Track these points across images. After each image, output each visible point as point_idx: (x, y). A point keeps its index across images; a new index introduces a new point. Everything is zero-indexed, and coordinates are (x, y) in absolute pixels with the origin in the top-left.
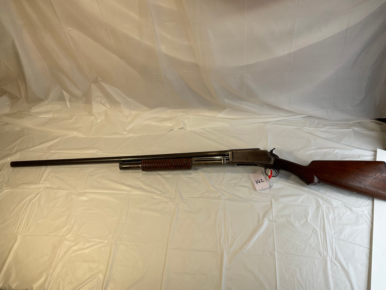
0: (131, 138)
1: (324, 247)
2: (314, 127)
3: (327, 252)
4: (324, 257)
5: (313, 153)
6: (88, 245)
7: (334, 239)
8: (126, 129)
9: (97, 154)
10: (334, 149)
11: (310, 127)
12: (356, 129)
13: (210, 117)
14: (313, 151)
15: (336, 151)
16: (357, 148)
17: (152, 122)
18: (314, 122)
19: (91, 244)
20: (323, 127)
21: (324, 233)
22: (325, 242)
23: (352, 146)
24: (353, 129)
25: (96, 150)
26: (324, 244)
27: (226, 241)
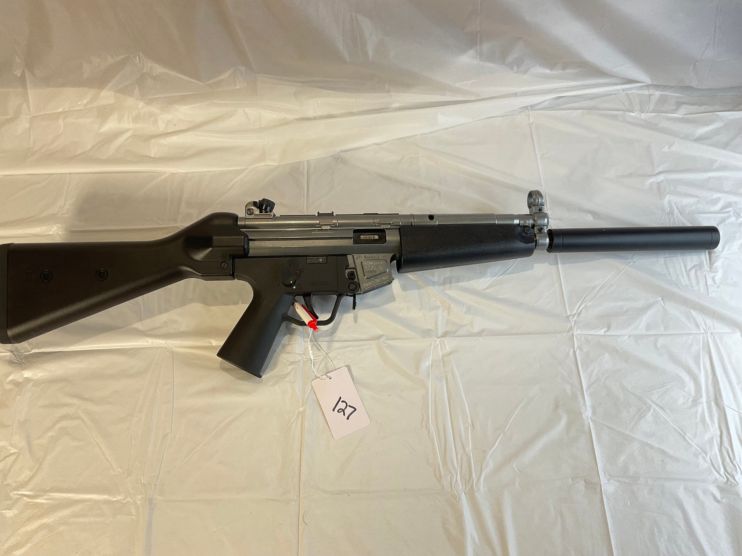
1: (725, 448)
3: (733, 462)
4: (726, 477)
5: (661, 182)
11: (643, 113)
14: (661, 177)
20: (676, 110)
21: (720, 408)
22: (725, 433)
26: (724, 437)
27: (461, 458)
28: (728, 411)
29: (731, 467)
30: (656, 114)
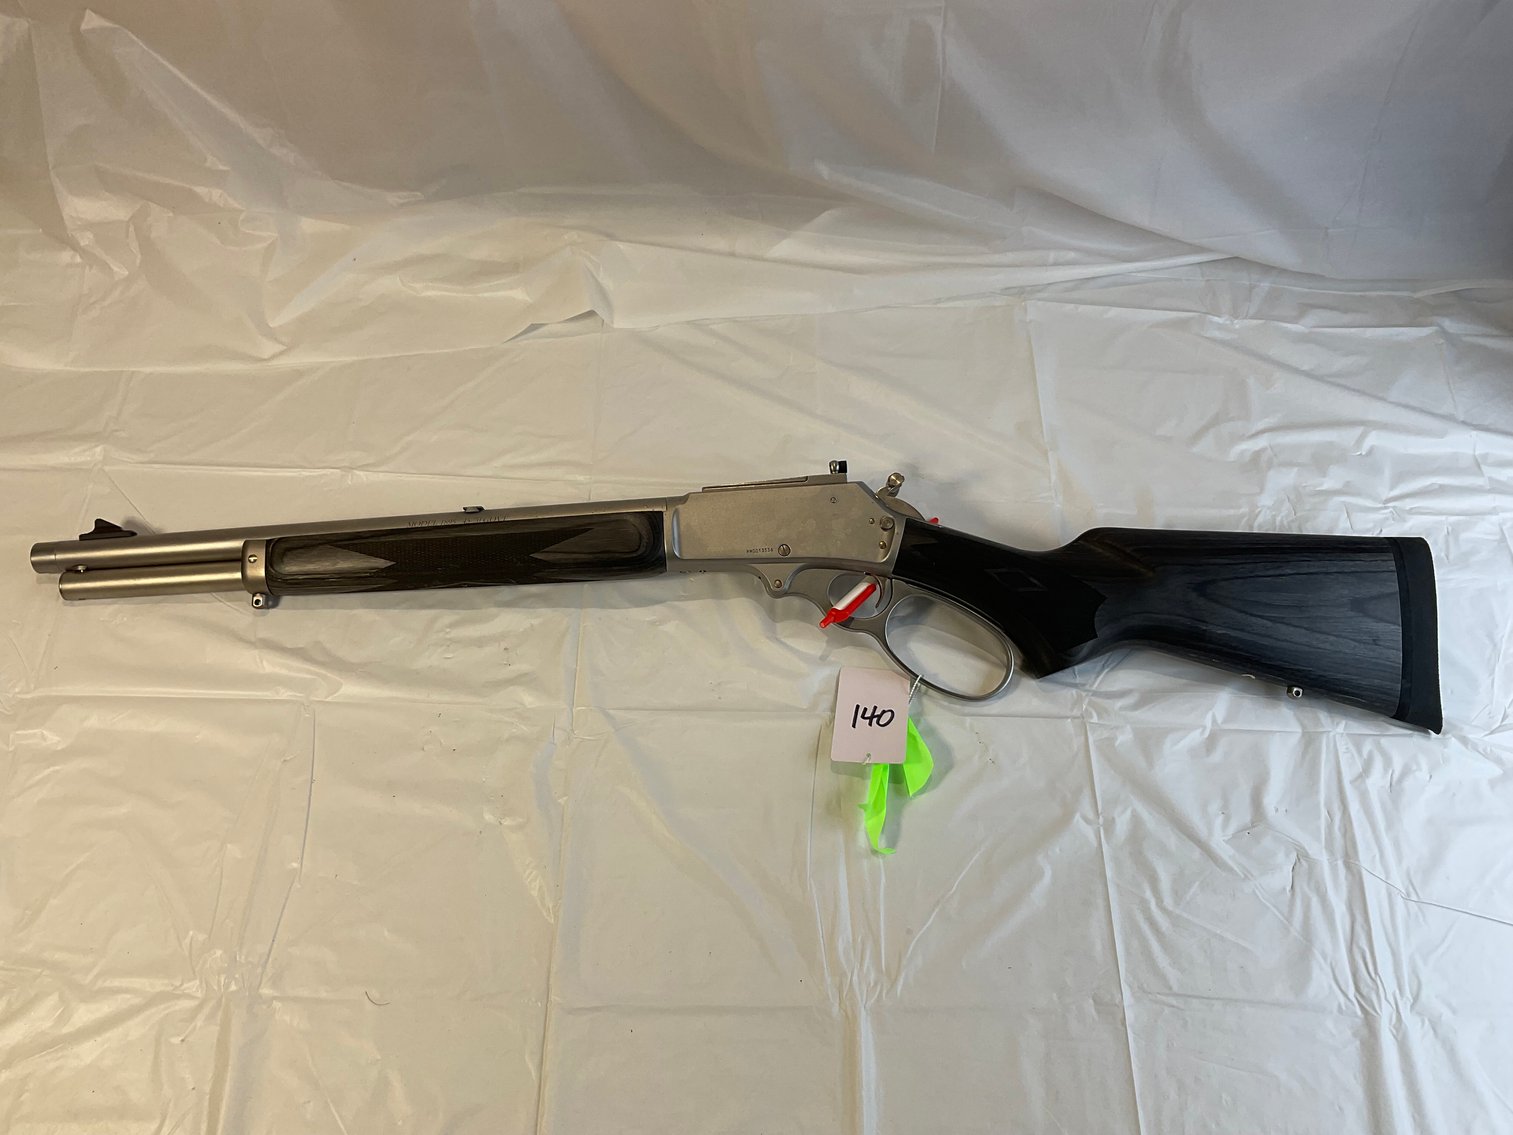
0: (299, 373)
1: (1360, 948)
2: (1252, 318)
3: (1373, 975)
4: (1358, 1001)
5: (1263, 450)
6: (84, 1015)
7: (1399, 902)
8: (274, 323)
9: (107, 468)
10: (1359, 431)
11: (1236, 318)
12: (1449, 325)
13: (732, 255)
14: (1262, 441)
15: (1374, 439)
16: (1464, 423)
17: (418, 286)
18: (1252, 288)
19: (105, 1008)
20: (1299, 316)
21: (1352, 875)
22: (1359, 919)
23: (1441, 412)
24: (1438, 325)
25: (98, 449)
26: (1359, 929)
27: (863, 943)
28: (1367, 880)
29: (1368, 986)
30: (1262, 321)
